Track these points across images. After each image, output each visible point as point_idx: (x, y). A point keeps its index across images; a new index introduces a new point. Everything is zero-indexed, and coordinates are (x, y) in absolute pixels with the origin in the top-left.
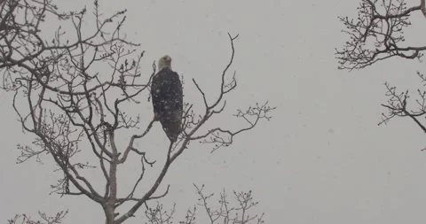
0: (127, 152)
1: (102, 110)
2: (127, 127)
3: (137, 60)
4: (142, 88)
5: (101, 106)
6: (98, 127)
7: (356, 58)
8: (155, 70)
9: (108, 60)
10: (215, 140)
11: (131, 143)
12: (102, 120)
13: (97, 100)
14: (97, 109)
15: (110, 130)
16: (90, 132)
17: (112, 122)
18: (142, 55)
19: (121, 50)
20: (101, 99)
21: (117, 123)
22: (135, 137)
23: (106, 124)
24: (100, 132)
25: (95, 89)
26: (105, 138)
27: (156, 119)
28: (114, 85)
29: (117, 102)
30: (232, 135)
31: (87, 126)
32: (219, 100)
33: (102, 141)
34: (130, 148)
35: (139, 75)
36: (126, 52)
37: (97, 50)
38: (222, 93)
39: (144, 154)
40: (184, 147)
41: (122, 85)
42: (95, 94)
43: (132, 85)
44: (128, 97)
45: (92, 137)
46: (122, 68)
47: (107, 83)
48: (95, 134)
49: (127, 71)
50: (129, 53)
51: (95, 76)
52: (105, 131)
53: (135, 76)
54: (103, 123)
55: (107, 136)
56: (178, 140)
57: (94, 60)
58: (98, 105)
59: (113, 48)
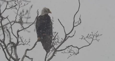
0: (23, 58)
1: (10, 36)
2: (24, 44)
3: (28, 10)
4: (31, 24)
5: (9, 33)
6: (8, 45)
8: (38, 14)
10: (70, 52)
11: (26, 53)
12: (10, 41)
13: (7, 30)
14: (8, 35)
15: (15, 46)
16: (4, 47)
18: (31, 7)
21: (18, 42)
22: (28, 50)
23: (12, 43)
24: (9, 47)
25: (7, 24)
26: (12, 51)
27: (38, 41)
28: (17, 22)
29: (18, 31)
30: (79, 49)
31: (2, 44)
32: (72, 30)
33: (10, 52)
34: (25, 56)
35: (30, 18)
36: (23, 5)
38: (74, 26)
39: (32, 59)
40: (54, 55)
41: (21, 22)
42: (7, 27)
43: (27, 23)
44: (24, 29)
45: (5, 50)
46: (21, 14)
47: (13, 21)
48: (6, 47)
49: (23, 15)
50: (25, 5)
51: (7, 18)
52: (12, 47)
53: (28, 18)
54: (11, 43)
55: (13, 49)
56: (50, 51)
57: (6, 9)
59: (16, 3)
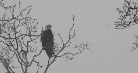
0: (32, 62)
1: (22, 45)
2: (32, 52)
3: (35, 26)
4: (38, 36)
5: (21, 44)
6: (20, 52)
7: (122, 24)
8: (43, 29)
9: (24, 25)
10: (67, 57)
11: (33, 59)
12: (22, 49)
13: (20, 41)
14: (20, 45)
15: (25, 53)
16: (17, 54)
17: (26, 50)
18: (37, 23)
19: (30, 21)
20: (22, 41)
21: (28, 50)
22: (35, 56)
23: (24, 51)
24: (21, 54)
25: (19, 37)
26: (23, 57)
27: (43, 49)
28: (27, 35)
29: (28, 42)
30: (73, 55)
31: (16, 52)
32: (68, 41)
33: (22, 57)
34: (33, 60)
35: (36, 32)
36: (31, 22)
37: (20, 21)
38: (70, 39)
39: (38, 63)
40: (54, 60)
41: (30, 35)
42: (19, 39)
43: (34, 35)
44: (32, 40)
45: (18, 56)
46: (30, 28)
47: (24, 34)
48: (19, 54)
49: (31, 30)
50: (33, 22)
51: (19, 32)
52: (23, 54)
53: (35, 32)
54: (22, 50)
55: (24, 55)
56: (52, 57)
57: (19, 25)
58: (20, 43)
59: (26, 21)
